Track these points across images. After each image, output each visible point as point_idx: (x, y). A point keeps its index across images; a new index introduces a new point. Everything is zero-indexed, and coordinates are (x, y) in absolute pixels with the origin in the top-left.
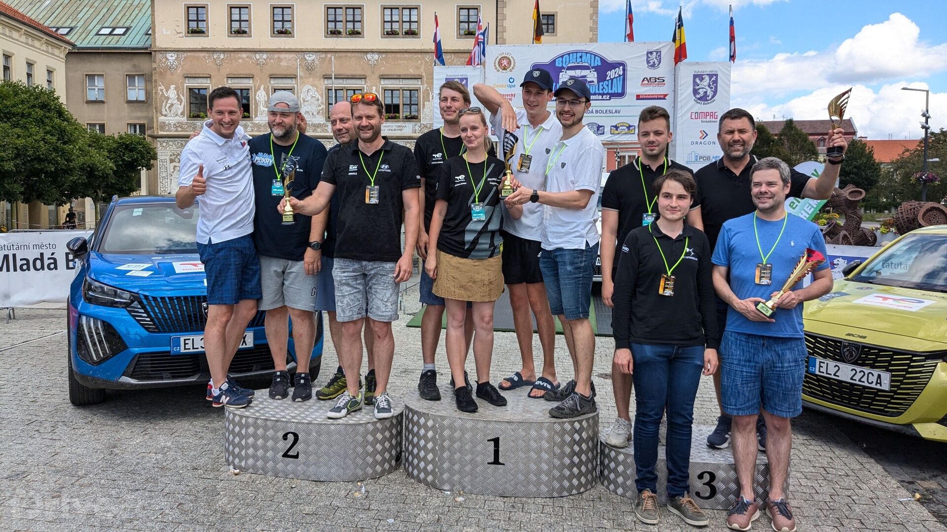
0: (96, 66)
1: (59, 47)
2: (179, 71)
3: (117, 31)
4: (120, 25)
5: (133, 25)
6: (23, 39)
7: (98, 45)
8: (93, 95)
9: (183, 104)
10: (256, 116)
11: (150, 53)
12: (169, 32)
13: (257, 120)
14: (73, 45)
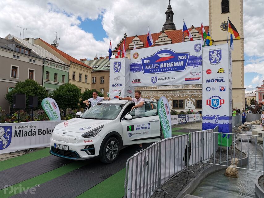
1: (89, 70)
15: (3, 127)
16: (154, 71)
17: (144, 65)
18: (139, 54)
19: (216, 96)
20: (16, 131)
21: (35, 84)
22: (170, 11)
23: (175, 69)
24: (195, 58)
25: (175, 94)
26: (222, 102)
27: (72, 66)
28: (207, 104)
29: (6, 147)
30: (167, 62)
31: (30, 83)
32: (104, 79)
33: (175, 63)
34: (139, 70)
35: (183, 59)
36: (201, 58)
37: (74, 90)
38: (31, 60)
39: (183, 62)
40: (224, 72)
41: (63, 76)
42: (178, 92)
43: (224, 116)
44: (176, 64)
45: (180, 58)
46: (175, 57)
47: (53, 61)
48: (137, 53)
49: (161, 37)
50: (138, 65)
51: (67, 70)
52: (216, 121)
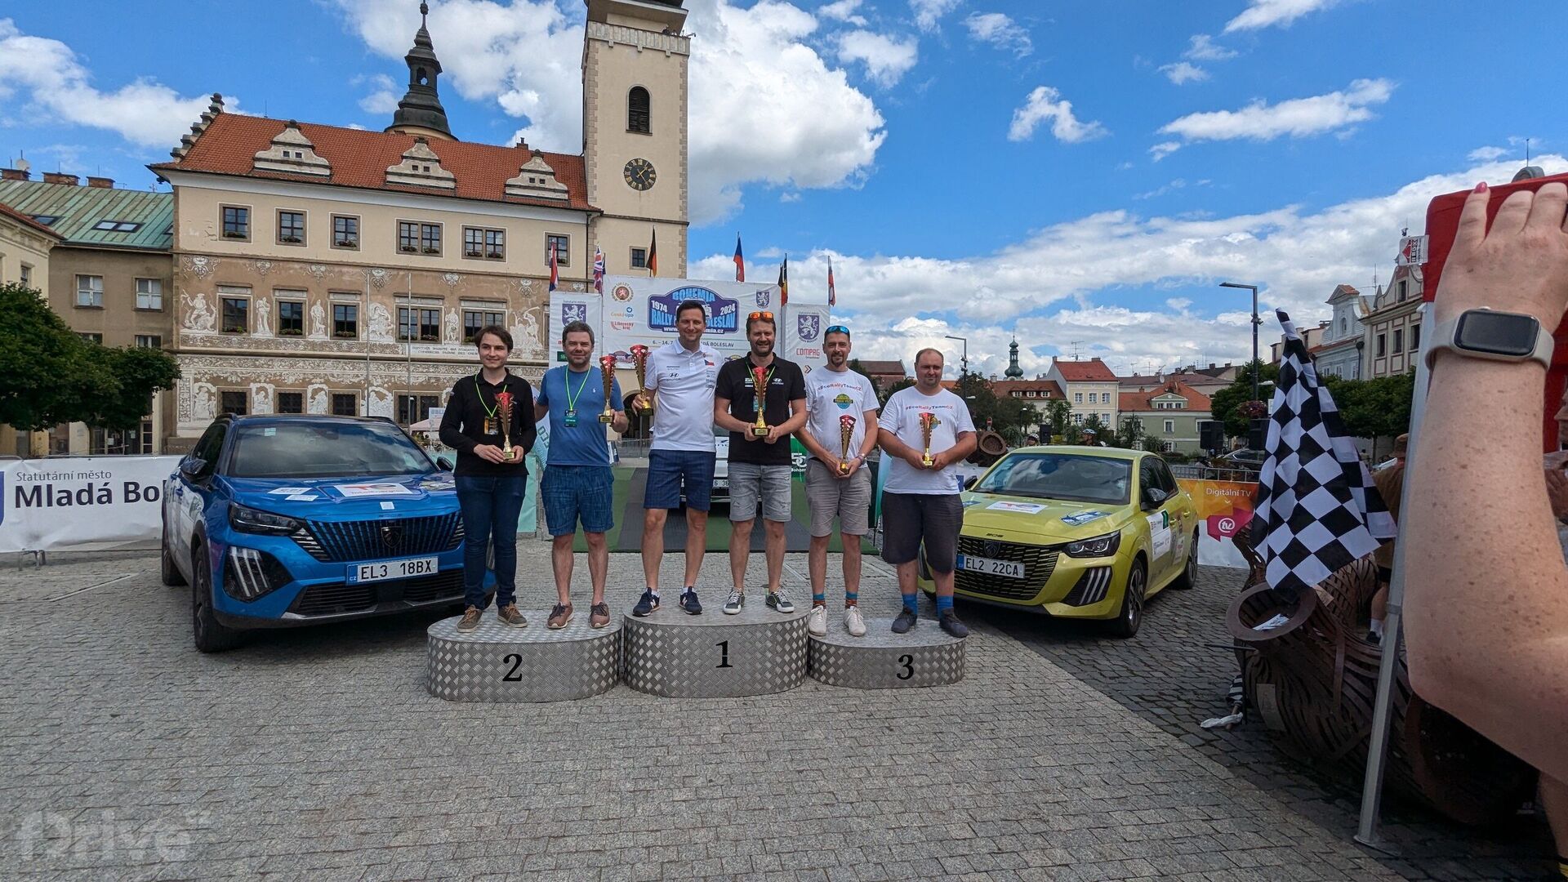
0: (93, 266)
1: (41, 240)
2: (209, 278)
3: (123, 227)
4: (129, 219)
5: (147, 221)
7: (96, 240)
8: (85, 299)
9: (214, 315)
10: (310, 333)
11: (171, 256)
12: (197, 234)
13: (310, 338)
14: (62, 239)
22: (424, 53)
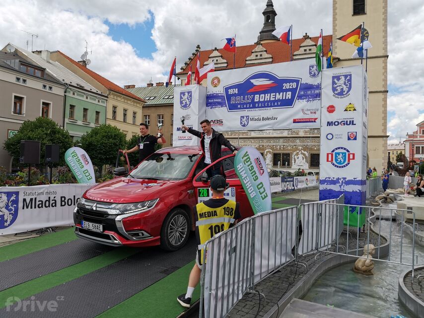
1: (139, 103)
3: (170, 97)
6: (123, 100)
15: (5, 193)
16: (245, 106)
17: (229, 97)
18: (221, 78)
19: (342, 148)
20: (24, 200)
21: (51, 124)
22: (270, 9)
23: (277, 103)
24: (309, 87)
25: (277, 144)
26: (351, 157)
27: (112, 96)
28: (328, 161)
29: (9, 225)
30: (265, 92)
31: (43, 123)
32: (163, 118)
33: (277, 94)
34: (221, 104)
35: (291, 87)
36: (319, 87)
37: (115, 135)
38: (45, 86)
39: (290, 93)
40: (355, 110)
41: (98, 113)
42: (281, 140)
43: (354, 178)
44: (279, 96)
45: (286, 86)
46: (278, 85)
47: (81, 88)
48: (217, 78)
49: (256, 52)
50: (219, 96)
51: (104, 102)
52: (340, 186)
